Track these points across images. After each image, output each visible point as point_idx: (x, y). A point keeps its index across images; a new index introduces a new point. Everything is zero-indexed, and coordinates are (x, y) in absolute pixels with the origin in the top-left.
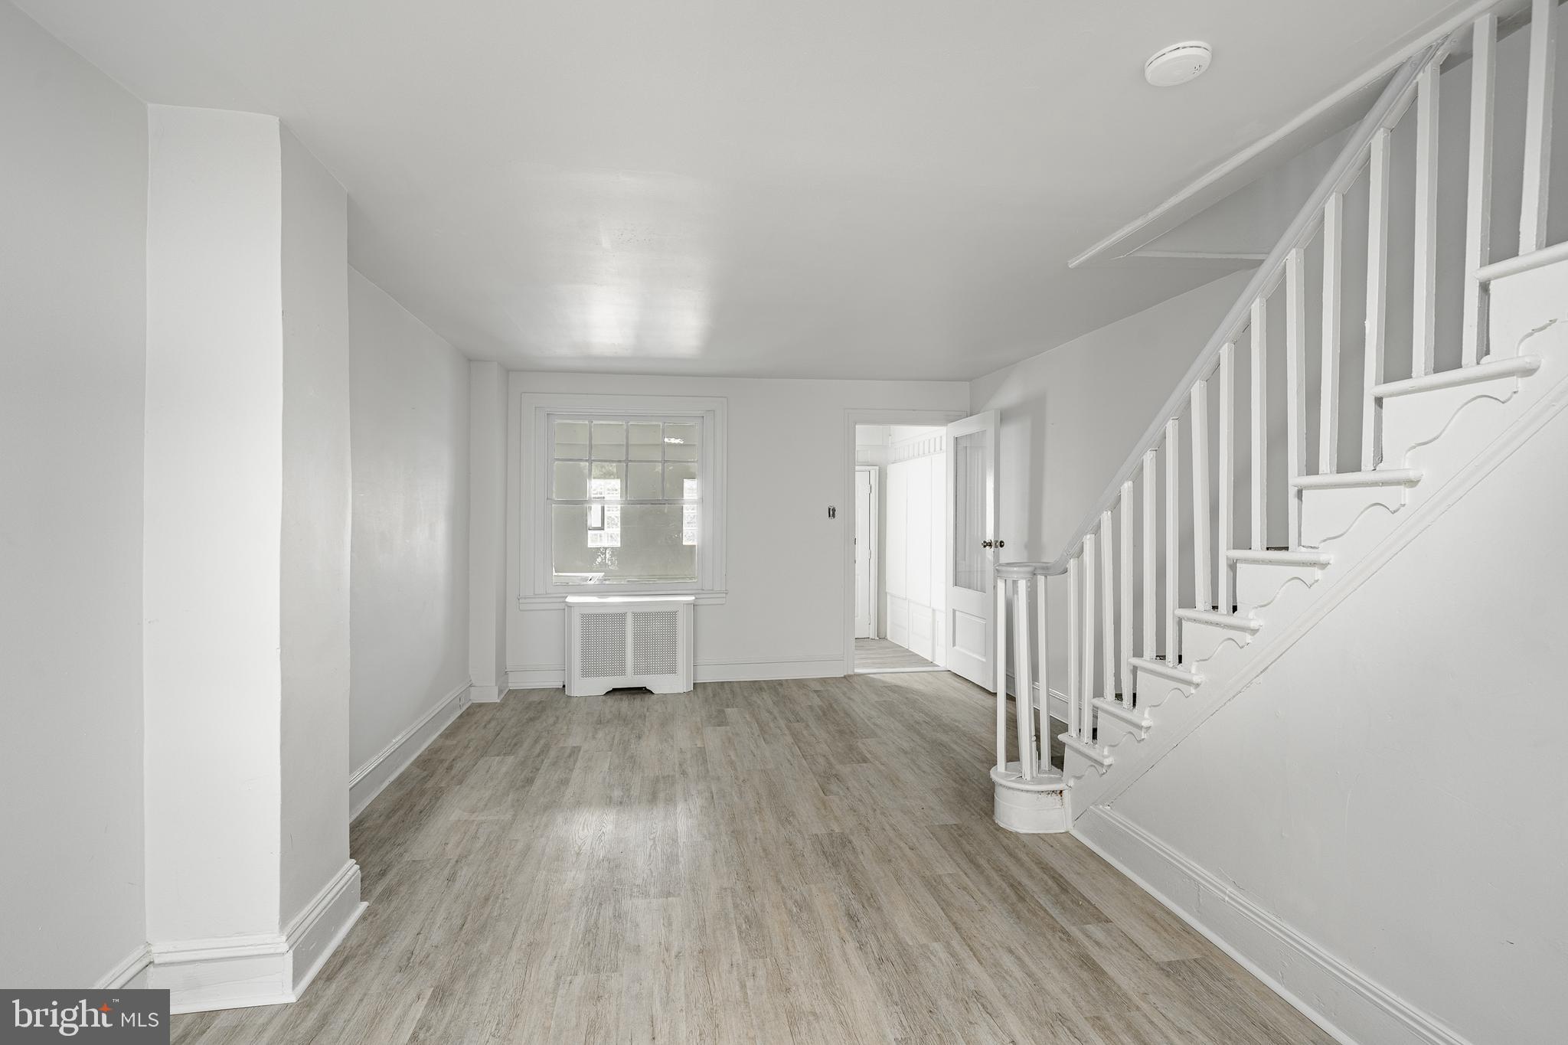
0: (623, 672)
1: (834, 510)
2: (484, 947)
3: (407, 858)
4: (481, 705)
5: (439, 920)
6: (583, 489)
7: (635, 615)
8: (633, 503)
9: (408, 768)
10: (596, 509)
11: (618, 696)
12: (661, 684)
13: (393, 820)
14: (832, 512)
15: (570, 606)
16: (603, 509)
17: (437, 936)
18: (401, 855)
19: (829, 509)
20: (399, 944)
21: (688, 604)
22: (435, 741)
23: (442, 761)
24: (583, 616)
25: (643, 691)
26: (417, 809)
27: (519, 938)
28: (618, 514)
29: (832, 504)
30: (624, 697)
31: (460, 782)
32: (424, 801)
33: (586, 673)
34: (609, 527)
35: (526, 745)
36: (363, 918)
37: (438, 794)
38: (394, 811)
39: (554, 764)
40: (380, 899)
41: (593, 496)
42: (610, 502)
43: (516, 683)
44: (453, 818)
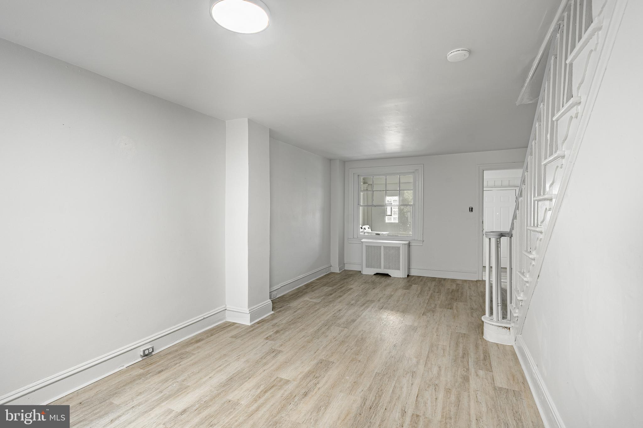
0: (380, 268)
1: (472, 208)
2: (292, 327)
3: (288, 305)
4: (333, 273)
5: (287, 319)
6: (383, 200)
7: (384, 247)
8: (402, 205)
9: (302, 286)
10: (389, 209)
11: (378, 276)
12: (394, 273)
13: (291, 297)
14: (471, 210)
15: (362, 242)
16: (391, 208)
17: (284, 322)
18: (288, 304)
19: (470, 208)
20: (275, 321)
21: (405, 244)
22: (314, 280)
23: (312, 286)
24: (367, 246)
25: (387, 275)
26: (298, 296)
27: (302, 327)
28: (397, 210)
29: (471, 206)
30: (380, 277)
31: (313, 291)
32: (301, 294)
33: (368, 266)
34: (394, 215)
35: (338, 285)
36: (271, 315)
37: (306, 293)
38: (292, 295)
39: (342, 291)
40: (277, 312)
41: (387, 203)
42: (394, 206)
43: (347, 267)
44: (305, 299)
